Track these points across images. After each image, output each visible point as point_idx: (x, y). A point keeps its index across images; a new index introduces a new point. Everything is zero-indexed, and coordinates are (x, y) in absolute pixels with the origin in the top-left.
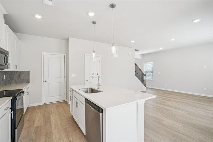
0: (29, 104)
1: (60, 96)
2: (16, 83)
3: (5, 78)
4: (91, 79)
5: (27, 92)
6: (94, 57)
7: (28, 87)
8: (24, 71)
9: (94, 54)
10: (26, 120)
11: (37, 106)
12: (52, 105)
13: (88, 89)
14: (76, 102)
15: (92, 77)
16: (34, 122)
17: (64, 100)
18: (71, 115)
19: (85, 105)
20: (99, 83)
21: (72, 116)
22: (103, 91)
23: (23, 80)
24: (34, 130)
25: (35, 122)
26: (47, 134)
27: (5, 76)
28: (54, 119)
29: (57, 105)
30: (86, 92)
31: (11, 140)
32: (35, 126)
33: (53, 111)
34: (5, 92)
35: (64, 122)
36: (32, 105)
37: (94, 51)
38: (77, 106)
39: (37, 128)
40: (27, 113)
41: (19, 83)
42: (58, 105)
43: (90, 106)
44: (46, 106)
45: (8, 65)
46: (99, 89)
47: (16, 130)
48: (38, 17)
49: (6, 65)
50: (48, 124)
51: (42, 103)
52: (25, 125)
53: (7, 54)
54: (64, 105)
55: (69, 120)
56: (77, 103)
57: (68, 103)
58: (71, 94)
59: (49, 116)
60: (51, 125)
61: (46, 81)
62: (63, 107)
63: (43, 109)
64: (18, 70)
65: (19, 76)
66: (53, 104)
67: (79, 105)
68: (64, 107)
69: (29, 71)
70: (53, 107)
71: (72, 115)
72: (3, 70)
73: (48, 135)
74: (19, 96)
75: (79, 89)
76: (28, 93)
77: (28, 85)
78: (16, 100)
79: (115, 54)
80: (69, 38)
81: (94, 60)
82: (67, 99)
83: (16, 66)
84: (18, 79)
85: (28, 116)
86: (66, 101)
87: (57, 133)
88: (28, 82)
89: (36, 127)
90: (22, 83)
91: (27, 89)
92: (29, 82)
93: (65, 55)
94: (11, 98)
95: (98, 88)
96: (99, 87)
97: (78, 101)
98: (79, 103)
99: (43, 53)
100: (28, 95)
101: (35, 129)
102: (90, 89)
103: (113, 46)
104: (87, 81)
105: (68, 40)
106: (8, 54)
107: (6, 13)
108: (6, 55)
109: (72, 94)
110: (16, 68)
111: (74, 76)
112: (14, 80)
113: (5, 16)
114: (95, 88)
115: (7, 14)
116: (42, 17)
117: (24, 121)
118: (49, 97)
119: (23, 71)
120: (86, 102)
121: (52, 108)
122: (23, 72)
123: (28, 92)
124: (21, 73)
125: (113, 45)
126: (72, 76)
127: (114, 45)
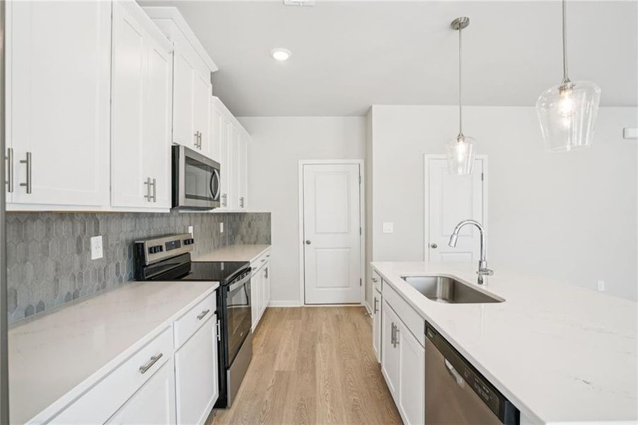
0: (271, 299)
1: (346, 289)
2: (244, 243)
3: (222, 231)
4: (453, 244)
5: (265, 267)
6: (460, 158)
7: (268, 256)
8: (260, 213)
9: (461, 148)
10: (258, 345)
11: (287, 308)
12: (325, 311)
13: (439, 278)
14: (393, 324)
15: (455, 237)
16: (276, 355)
17: (359, 302)
18: (376, 360)
19: (425, 349)
20: (484, 263)
21: (380, 366)
22: (504, 301)
23: (257, 237)
24: (271, 381)
25: (278, 356)
26: (302, 404)
27: (222, 224)
28: (327, 361)
29: (337, 316)
30: (430, 294)
31: (218, 396)
32: (276, 369)
33: (324, 332)
34: (222, 264)
35: (352, 380)
36: (277, 304)
37: (460, 137)
38: (394, 340)
39: (280, 374)
40: (264, 325)
41: (249, 243)
42: (340, 317)
43: (447, 362)
44: (308, 312)
45: (219, 197)
46: (483, 288)
47: (228, 372)
48: (281, 56)
49: (214, 197)
50: (307, 372)
51: (299, 303)
52: (254, 358)
53: (215, 171)
54: (357, 317)
55: (369, 375)
56: (394, 328)
57: (368, 314)
58: (378, 290)
59: (313, 346)
60: (314, 380)
61: (308, 243)
62: (354, 324)
63: (300, 321)
64: (246, 209)
65: (249, 225)
66: (327, 309)
67: (401, 337)
68: (356, 326)
69: (270, 213)
70: (326, 319)
71: (379, 362)
72: (211, 211)
73: (305, 409)
74: (236, 280)
75: (405, 278)
76: (267, 273)
77: (268, 250)
78: (228, 293)
79: (575, 129)
80: (371, 107)
81: (460, 171)
82: (366, 299)
83: (242, 199)
84: (247, 232)
85: (265, 333)
86: (364, 307)
87: (329, 412)
88: (268, 241)
89: (277, 372)
90: (255, 243)
91: (263, 261)
92: (269, 243)
93: (362, 162)
94: (217, 284)
95: (480, 282)
96: (484, 277)
97: (399, 325)
98: (401, 331)
99: (301, 162)
100: (266, 276)
101: (274, 376)
102: (448, 282)
103: (566, 94)
104: (434, 247)
105: (366, 114)
106: (219, 171)
107: (215, 69)
108: (214, 173)
109: (380, 291)
110: (242, 206)
111: (388, 227)
112: (239, 237)
113: (214, 77)
114: (468, 278)
115: (217, 69)
116: (288, 54)
117: (254, 346)
118: (317, 287)
119: (256, 213)
120: (430, 338)
121: (324, 323)
122: (258, 216)
123: (266, 270)
124: (254, 218)
125: (562, 89)
126: (384, 228)
127: (569, 85)
